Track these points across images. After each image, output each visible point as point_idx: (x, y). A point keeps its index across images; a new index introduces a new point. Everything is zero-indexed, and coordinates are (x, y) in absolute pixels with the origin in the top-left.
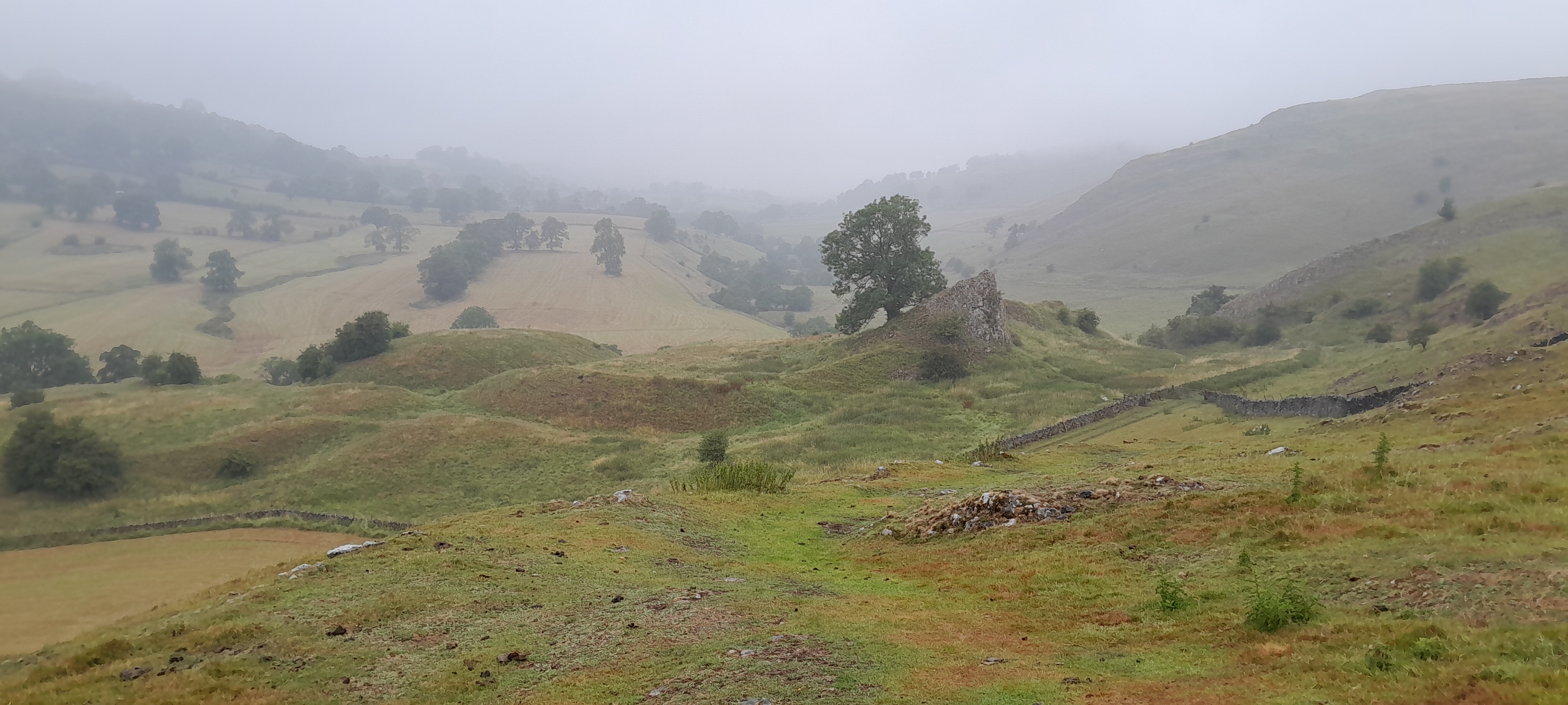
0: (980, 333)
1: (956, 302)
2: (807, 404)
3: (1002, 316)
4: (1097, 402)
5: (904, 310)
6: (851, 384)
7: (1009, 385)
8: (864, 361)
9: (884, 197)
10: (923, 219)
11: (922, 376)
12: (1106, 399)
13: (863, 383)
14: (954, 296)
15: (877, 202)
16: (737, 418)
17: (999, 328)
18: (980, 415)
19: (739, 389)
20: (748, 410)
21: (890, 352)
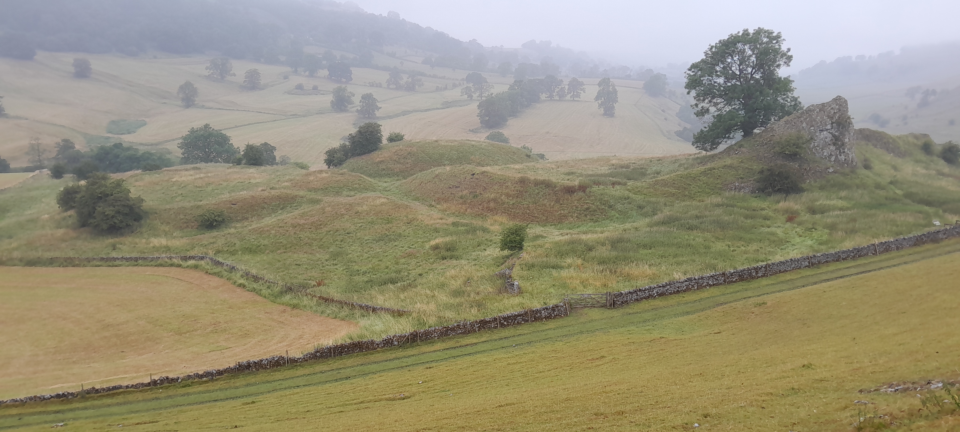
0: (825, 154)
1: (804, 125)
2: (640, 207)
3: (851, 139)
4: (925, 226)
5: (756, 131)
6: (687, 193)
7: (840, 203)
8: (704, 173)
9: (747, 30)
10: (787, 52)
11: (757, 190)
12: (937, 223)
13: (699, 192)
14: (802, 119)
15: (740, 34)
16: (576, 215)
17: (846, 150)
18: (798, 230)
19: (584, 191)
20: (587, 209)
21: (730, 167)
